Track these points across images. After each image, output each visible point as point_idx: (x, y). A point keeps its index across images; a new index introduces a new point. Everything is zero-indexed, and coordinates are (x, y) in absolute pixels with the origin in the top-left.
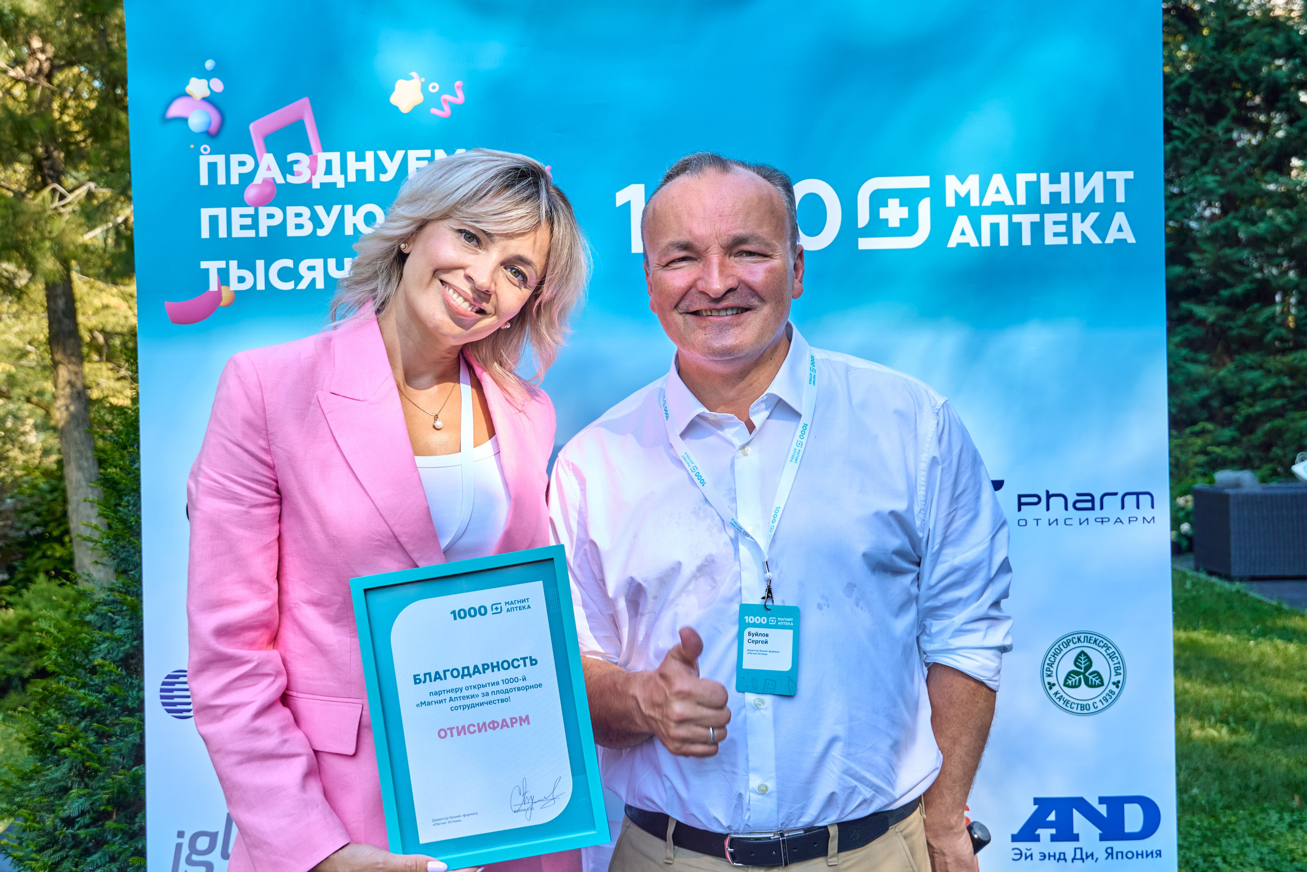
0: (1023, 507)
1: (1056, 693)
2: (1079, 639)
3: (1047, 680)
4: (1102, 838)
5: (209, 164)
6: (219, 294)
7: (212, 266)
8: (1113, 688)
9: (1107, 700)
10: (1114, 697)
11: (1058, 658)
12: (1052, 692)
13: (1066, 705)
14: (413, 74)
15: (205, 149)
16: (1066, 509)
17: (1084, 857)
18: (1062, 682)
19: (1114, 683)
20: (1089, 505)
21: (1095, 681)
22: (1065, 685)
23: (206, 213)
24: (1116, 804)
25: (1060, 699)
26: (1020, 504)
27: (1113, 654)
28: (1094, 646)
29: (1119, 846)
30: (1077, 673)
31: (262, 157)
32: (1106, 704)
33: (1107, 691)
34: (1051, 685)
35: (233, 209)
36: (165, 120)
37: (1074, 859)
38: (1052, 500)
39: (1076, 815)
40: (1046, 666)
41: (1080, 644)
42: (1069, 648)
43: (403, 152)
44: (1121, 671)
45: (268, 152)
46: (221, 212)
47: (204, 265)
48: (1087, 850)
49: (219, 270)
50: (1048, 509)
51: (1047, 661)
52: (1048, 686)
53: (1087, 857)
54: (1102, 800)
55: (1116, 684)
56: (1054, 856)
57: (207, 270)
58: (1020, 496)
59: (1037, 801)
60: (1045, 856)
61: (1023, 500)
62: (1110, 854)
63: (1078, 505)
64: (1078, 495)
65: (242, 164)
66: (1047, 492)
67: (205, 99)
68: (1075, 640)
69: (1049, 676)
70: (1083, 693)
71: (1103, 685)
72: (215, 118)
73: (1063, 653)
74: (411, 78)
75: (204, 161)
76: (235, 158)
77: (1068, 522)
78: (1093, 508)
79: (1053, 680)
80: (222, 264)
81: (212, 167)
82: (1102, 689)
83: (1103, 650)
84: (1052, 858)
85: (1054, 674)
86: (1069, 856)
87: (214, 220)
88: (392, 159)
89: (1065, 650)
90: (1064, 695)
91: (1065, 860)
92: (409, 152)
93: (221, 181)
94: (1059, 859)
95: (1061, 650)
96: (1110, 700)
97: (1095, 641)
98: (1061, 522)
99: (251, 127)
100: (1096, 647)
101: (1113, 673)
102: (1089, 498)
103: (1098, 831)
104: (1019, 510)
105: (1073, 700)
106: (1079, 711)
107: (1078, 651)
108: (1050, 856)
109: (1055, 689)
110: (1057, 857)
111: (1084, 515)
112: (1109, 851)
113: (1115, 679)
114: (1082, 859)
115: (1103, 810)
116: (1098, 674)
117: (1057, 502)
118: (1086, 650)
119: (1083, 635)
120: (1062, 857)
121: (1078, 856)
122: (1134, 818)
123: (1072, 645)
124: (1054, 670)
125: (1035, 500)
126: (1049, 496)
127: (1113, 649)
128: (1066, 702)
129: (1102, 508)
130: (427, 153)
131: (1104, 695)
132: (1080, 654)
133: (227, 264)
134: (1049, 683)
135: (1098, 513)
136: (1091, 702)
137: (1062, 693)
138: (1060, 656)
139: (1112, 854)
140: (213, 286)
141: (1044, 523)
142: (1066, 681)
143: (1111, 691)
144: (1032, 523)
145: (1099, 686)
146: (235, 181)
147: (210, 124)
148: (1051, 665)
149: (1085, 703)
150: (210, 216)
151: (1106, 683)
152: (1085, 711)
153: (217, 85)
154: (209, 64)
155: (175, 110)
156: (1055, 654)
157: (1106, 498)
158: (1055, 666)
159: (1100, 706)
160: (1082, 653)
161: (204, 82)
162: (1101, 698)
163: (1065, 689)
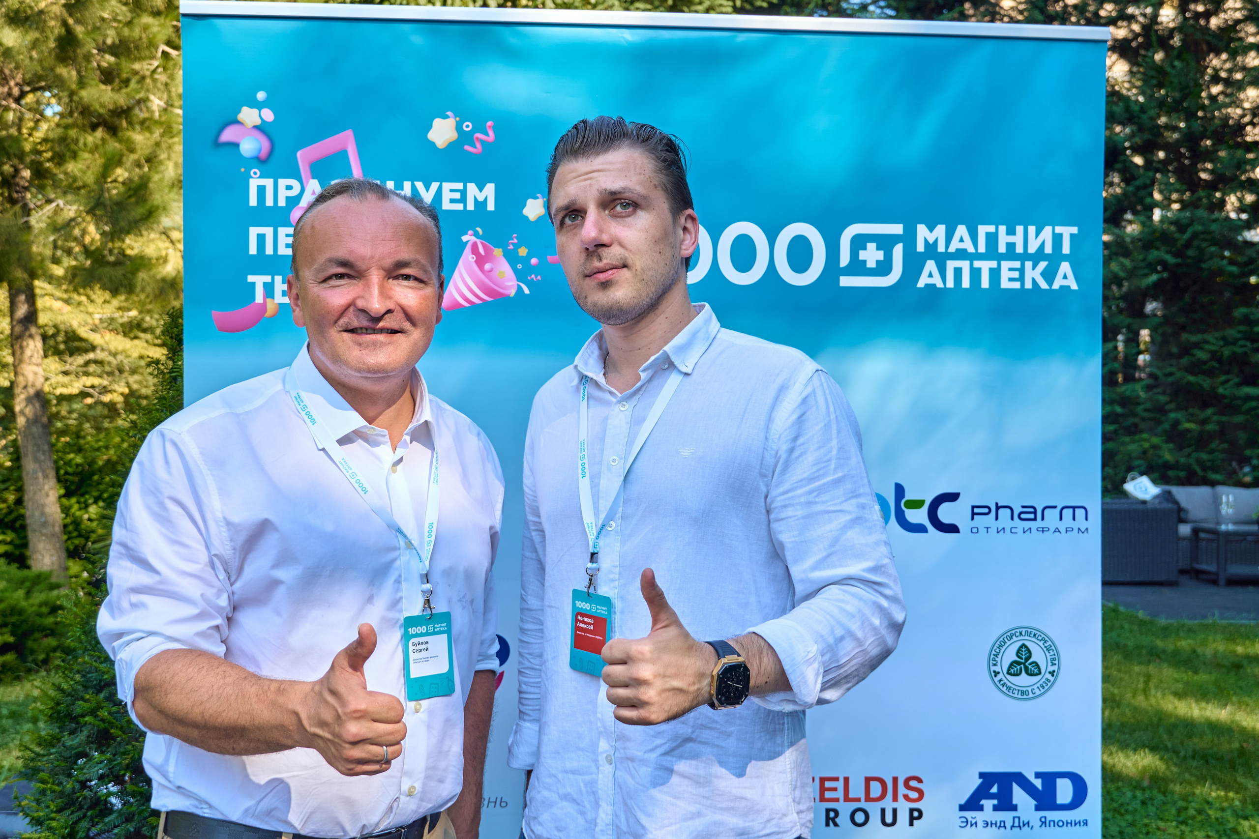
0: (976, 517)
1: (1000, 681)
2: (1021, 633)
3: (993, 668)
4: (1038, 808)
5: (259, 187)
6: (264, 306)
7: (259, 280)
8: (1049, 676)
9: (1043, 687)
10: (1049, 684)
11: (1003, 649)
12: (996, 679)
13: (1008, 690)
14: (449, 113)
15: (255, 173)
16: (1012, 519)
17: (1021, 824)
18: (1005, 672)
19: (1050, 673)
20: (1032, 516)
21: (1034, 670)
22: (1009, 673)
23: (254, 232)
24: (1050, 779)
25: (1003, 685)
26: (973, 514)
27: (1050, 647)
28: (1034, 639)
29: (1051, 815)
30: (1018, 663)
31: (307, 182)
32: (1043, 691)
33: (1044, 679)
34: (996, 673)
35: (280, 229)
36: (217, 144)
37: (1013, 827)
38: (1001, 511)
39: (1016, 788)
40: (992, 656)
41: (1022, 638)
42: (1012, 641)
43: (438, 184)
44: (1056, 662)
45: (313, 178)
46: (268, 231)
47: (251, 278)
48: (1024, 819)
49: (265, 284)
50: (997, 519)
51: (993, 652)
52: (993, 674)
53: (1024, 825)
54: (1038, 775)
55: (1052, 673)
56: (996, 824)
57: (253, 284)
58: (973, 507)
59: (982, 775)
60: (987, 824)
61: (976, 510)
62: (1044, 822)
63: (1023, 516)
64: (1023, 507)
65: (289, 188)
66: (997, 504)
67: (255, 127)
68: (1018, 634)
69: (995, 665)
70: (1024, 680)
71: (1040, 673)
72: (265, 145)
73: (1007, 645)
74: (447, 117)
75: (254, 184)
76: (283, 183)
77: (1013, 530)
78: (1035, 519)
79: (998, 669)
80: (268, 279)
81: (261, 190)
82: (1039, 677)
83: (1041, 643)
84: (994, 826)
85: (999, 664)
86: (1009, 824)
87: (261, 238)
88: (427, 190)
89: (1008, 643)
90: (1007, 682)
91: (1005, 827)
92: (444, 184)
93: (269, 202)
94: (1000, 826)
95: (1005, 643)
96: (1046, 687)
97: (1035, 635)
98: (1008, 530)
99: (299, 154)
100: (1035, 640)
101: (1050, 664)
102: (1032, 510)
103: (1035, 803)
104: (973, 519)
105: (1014, 687)
106: (1020, 696)
107: (1020, 643)
108: (992, 824)
109: (1000, 676)
110: (998, 824)
111: (1027, 524)
112: (1043, 820)
113: (1051, 669)
114: (1019, 826)
115: (1038, 783)
116: (1036, 664)
117: (1004, 513)
118: (1027, 643)
119: (1024, 630)
120: (1002, 825)
121: (1016, 824)
122: (1064, 791)
123: (1015, 638)
124: (999, 660)
125: (986, 510)
126: (998, 508)
127: (1050, 643)
128: (1009, 688)
129: (1043, 519)
130: (460, 186)
131: (1041, 682)
132: (1021, 647)
133: (273, 279)
134: (994, 672)
135: (1039, 523)
136: (1029, 689)
137: (1005, 681)
138: (1004, 647)
139: (1045, 822)
140: (259, 298)
141: (993, 531)
142: (1009, 670)
143: (1047, 680)
144: (983, 531)
145: (1037, 675)
146: (282, 203)
147: (260, 150)
148: (996, 656)
149: (1025, 689)
150: (258, 235)
151: (1043, 671)
152: (1025, 697)
153: (268, 115)
154: (261, 96)
155: (227, 136)
156: (1000, 646)
157: (1047, 511)
158: (1000, 656)
159: (1038, 692)
160: (1023, 645)
161: (256, 111)
162: (1038, 685)
163: (1008, 677)
